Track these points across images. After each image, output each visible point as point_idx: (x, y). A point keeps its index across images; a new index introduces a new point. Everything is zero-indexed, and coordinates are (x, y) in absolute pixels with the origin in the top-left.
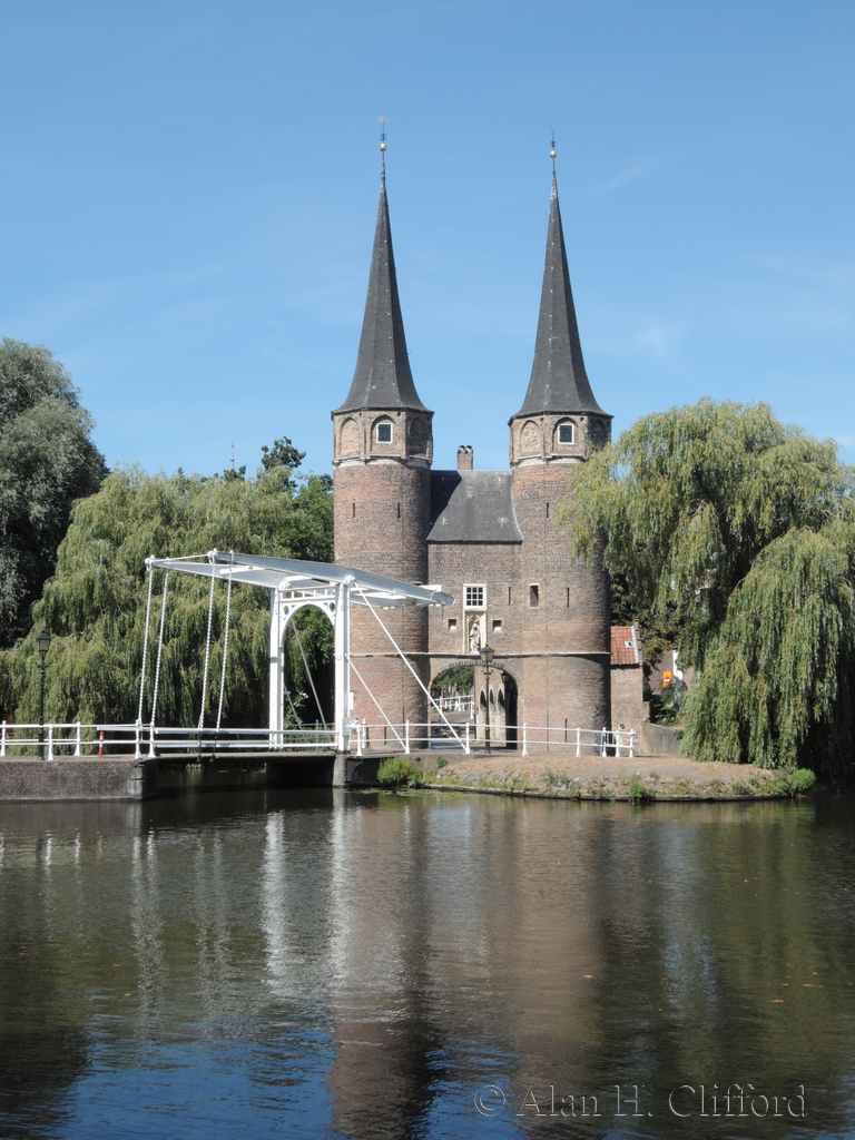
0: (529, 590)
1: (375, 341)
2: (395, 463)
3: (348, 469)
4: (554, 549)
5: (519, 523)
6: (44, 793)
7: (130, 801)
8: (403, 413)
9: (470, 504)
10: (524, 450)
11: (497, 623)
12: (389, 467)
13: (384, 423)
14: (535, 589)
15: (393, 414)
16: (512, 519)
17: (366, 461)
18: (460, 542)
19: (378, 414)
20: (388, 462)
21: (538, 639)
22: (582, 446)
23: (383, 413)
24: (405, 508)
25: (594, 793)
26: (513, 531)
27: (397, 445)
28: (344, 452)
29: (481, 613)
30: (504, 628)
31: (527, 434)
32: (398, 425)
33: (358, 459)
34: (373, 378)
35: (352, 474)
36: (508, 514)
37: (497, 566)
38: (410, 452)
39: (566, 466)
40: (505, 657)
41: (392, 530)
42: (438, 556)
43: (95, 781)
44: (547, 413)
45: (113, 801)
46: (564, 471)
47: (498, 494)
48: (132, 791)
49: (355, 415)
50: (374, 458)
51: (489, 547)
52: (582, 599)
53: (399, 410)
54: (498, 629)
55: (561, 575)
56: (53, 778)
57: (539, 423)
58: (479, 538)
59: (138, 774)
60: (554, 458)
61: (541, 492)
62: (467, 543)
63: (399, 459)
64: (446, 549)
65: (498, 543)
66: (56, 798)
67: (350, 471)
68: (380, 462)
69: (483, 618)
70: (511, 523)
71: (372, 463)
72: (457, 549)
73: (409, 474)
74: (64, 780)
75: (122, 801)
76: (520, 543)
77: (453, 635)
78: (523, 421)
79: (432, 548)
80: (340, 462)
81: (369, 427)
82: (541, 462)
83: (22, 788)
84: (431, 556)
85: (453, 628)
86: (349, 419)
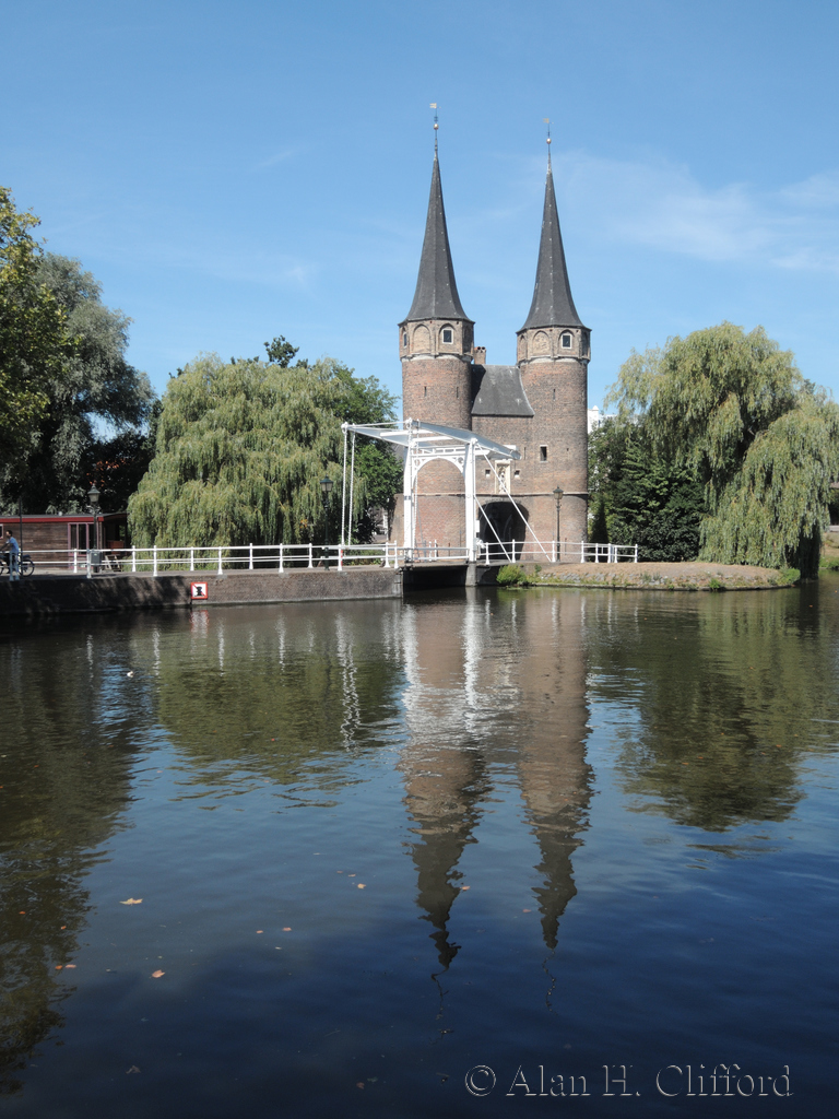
0: (539, 450)
1: (436, 269)
2: (456, 358)
3: (420, 362)
4: (559, 421)
5: (530, 402)
6: (338, 594)
7: (394, 598)
8: (460, 323)
9: (494, 389)
10: (536, 351)
11: (517, 472)
12: (451, 361)
13: (447, 329)
14: (544, 450)
15: (453, 323)
16: (525, 400)
17: (436, 356)
18: (493, 416)
19: (443, 322)
20: (451, 357)
21: (547, 483)
22: (577, 350)
23: (447, 322)
24: (461, 390)
25: (684, 586)
26: (527, 408)
27: (456, 346)
28: (416, 349)
29: (506, 465)
30: (522, 476)
31: (538, 340)
32: (457, 331)
33: (429, 355)
34: (436, 296)
35: (424, 365)
36: (521, 396)
37: (517, 433)
38: (464, 351)
39: (567, 363)
40: (522, 496)
41: (453, 406)
42: (479, 424)
43: (371, 585)
44: (555, 326)
45: (383, 599)
46: (565, 367)
47: (511, 382)
48: (395, 592)
49: (426, 323)
50: (441, 354)
51: (512, 419)
52: (576, 456)
53: (458, 320)
54: (517, 476)
55: (563, 439)
56: (344, 584)
57: (548, 333)
58: (506, 413)
59: (399, 579)
60: (560, 358)
61: (549, 382)
62: (498, 416)
63: (458, 356)
64: (484, 420)
65: (518, 416)
66: (346, 598)
67: (422, 363)
68: (445, 357)
69: (508, 468)
70: (524, 403)
71: (440, 358)
72: (491, 420)
73: (463, 366)
74: (351, 584)
75: (389, 598)
76: (532, 417)
77: (488, 481)
78: (536, 331)
79: (475, 419)
80: (414, 356)
81: (437, 331)
82: (550, 361)
83: (324, 591)
84: (474, 425)
85: (488, 475)
86: (419, 326)
